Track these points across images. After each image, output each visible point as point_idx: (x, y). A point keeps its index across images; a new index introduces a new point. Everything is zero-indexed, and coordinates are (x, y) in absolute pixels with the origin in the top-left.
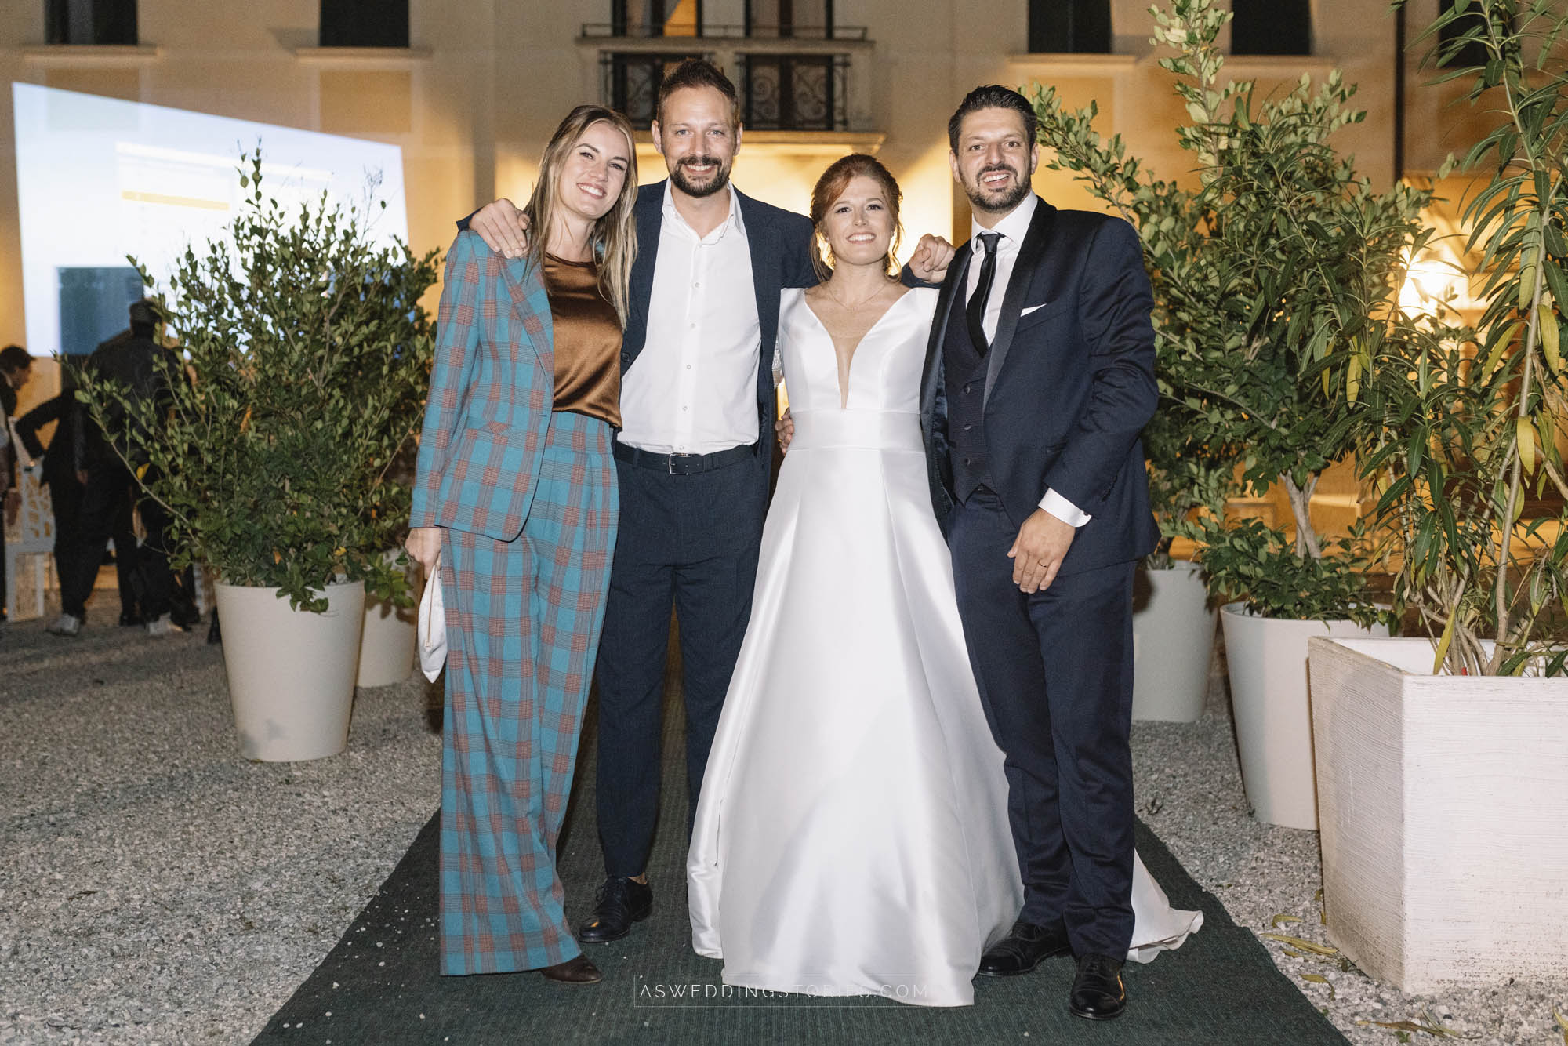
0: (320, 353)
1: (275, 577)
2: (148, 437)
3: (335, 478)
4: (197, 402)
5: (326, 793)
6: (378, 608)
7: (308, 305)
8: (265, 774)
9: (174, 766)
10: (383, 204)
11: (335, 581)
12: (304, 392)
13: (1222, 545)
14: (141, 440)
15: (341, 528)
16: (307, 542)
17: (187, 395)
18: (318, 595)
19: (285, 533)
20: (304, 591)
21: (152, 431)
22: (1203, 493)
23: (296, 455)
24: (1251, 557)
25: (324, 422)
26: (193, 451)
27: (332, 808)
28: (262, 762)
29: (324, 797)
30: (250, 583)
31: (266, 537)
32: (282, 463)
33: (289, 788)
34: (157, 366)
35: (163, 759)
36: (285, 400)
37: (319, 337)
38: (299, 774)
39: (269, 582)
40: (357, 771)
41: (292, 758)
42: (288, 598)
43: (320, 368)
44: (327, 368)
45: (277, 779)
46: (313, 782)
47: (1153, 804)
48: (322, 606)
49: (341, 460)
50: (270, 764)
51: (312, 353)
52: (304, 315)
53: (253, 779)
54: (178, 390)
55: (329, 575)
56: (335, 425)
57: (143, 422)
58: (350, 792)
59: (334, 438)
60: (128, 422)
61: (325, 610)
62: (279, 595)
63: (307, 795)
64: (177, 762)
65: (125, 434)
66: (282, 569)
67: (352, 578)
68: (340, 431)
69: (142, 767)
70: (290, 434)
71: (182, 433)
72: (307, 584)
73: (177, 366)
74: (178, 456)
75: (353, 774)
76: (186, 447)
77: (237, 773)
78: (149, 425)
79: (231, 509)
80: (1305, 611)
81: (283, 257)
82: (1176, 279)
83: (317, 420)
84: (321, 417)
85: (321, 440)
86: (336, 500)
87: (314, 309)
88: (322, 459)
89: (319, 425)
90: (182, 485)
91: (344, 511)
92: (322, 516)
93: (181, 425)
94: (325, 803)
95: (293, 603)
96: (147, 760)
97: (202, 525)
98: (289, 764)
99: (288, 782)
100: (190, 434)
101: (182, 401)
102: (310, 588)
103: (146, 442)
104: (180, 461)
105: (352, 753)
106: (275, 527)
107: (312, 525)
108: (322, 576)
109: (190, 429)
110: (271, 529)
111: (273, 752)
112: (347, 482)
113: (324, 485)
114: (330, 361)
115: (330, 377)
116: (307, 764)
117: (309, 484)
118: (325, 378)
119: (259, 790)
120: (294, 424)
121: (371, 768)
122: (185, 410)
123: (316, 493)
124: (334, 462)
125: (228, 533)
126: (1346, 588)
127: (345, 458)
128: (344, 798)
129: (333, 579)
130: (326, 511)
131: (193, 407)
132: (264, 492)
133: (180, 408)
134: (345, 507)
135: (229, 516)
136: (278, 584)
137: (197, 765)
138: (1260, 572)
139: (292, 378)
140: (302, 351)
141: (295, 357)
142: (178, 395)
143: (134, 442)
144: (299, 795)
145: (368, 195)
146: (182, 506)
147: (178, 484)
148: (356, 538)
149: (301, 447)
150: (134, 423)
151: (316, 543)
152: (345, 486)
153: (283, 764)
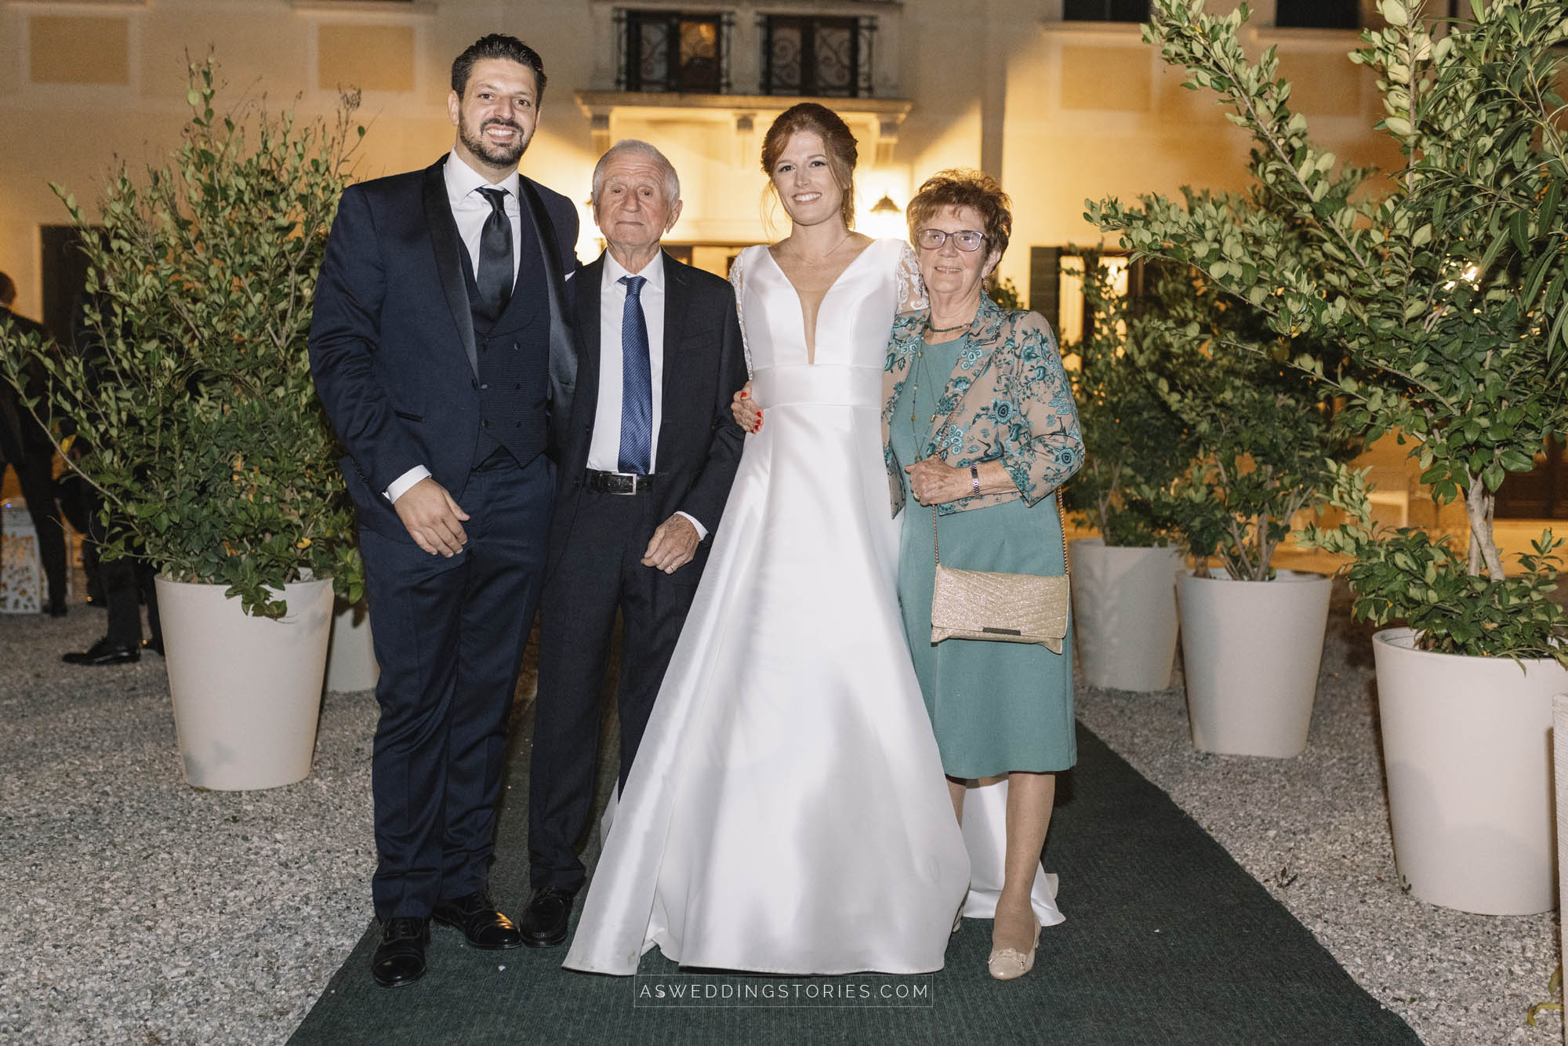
0: (282, 305)
1: (224, 572)
2: (74, 403)
3: (298, 456)
4: (136, 361)
5: (279, 836)
6: (349, 615)
7: (266, 247)
8: (209, 808)
9: (106, 793)
10: (361, 131)
11: (298, 578)
12: (261, 351)
13: (1375, 560)
14: (67, 406)
15: (302, 517)
16: (264, 532)
17: (124, 354)
18: (276, 595)
19: (237, 522)
20: (258, 590)
21: (79, 396)
22: (1346, 497)
23: (252, 427)
24: (1416, 576)
25: (286, 390)
26: (133, 421)
27: (283, 858)
28: (208, 791)
29: (276, 841)
30: (196, 579)
31: (214, 526)
32: (236, 437)
33: (236, 829)
34: (90, 319)
35: (94, 783)
36: (238, 361)
37: (280, 286)
38: (250, 808)
39: (220, 580)
40: (320, 805)
41: (244, 787)
42: (238, 599)
43: (284, 325)
44: (291, 326)
45: (223, 815)
46: (266, 819)
47: (1284, 873)
48: (279, 611)
49: (307, 435)
50: (218, 793)
51: (272, 306)
52: (263, 260)
53: (194, 814)
54: (114, 348)
55: (291, 571)
56: (300, 392)
57: (68, 384)
58: (308, 835)
59: (298, 409)
60: (50, 384)
61: (283, 614)
62: (228, 595)
63: (255, 839)
64: (108, 788)
65: (48, 398)
66: (234, 564)
67: (318, 575)
68: (304, 400)
69: (66, 794)
70: (246, 403)
71: (118, 399)
72: (263, 582)
73: (113, 319)
74: (111, 425)
75: (314, 811)
76: (124, 415)
77: (177, 804)
78: (76, 388)
79: (172, 492)
80: (1490, 645)
81: (239, 190)
82: (1338, 231)
83: (276, 386)
84: (282, 383)
85: (283, 410)
86: (300, 482)
87: (273, 252)
88: (283, 433)
89: (280, 392)
90: (112, 463)
91: (309, 495)
92: (283, 501)
93: (117, 389)
94: (276, 852)
95: (246, 603)
96: (74, 785)
97: (137, 510)
98: (240, 793)
99: (235, 820)
100: (128, 400)
101: (118, 361)
102: (267, 587)
103: (73, 409)
104: (114, 432)
105: (316, 781)
106: (225, 513)
107: (267, 512)
108: (282, 573)
109: (127, 394)
110: (221, 516)
111: (222, 778)
112: (313, 462)
113: (285, 463)
114: (294, 317)
115: (293, 335)
116: (262, 795)
117: (267, 463)
118: (288, 337)
119: (199, 829)
120: (249, 392)
121: (336, 801)
122: (123, 372)
123: (274, 474)
124: (298, 437)
125: (165, 520)
126: (1543, 618)
127: (311, 432)
128: (300, 844)
129: (296, 576)
130: (288, 495)
131: (131, 368)
132: (214, 471)
133: (116, 369)
134: (311, 491)
135: (169, 500)
136: (228, 582)
137: (132, 794)
138: (1433, 596)
139: (246, 335)
140: (261, 304)
141: (251, 310)
142: (113, 353)
143: (58, 410)
144: (245, 839)
145: (343, 120)
146: (116, 486)
147: (108, 461)
148: (323, 528)
149: (259, 418)
150: (59, 387)
151: (273, 534)
152: (310, 467)
153: (233, 793)
